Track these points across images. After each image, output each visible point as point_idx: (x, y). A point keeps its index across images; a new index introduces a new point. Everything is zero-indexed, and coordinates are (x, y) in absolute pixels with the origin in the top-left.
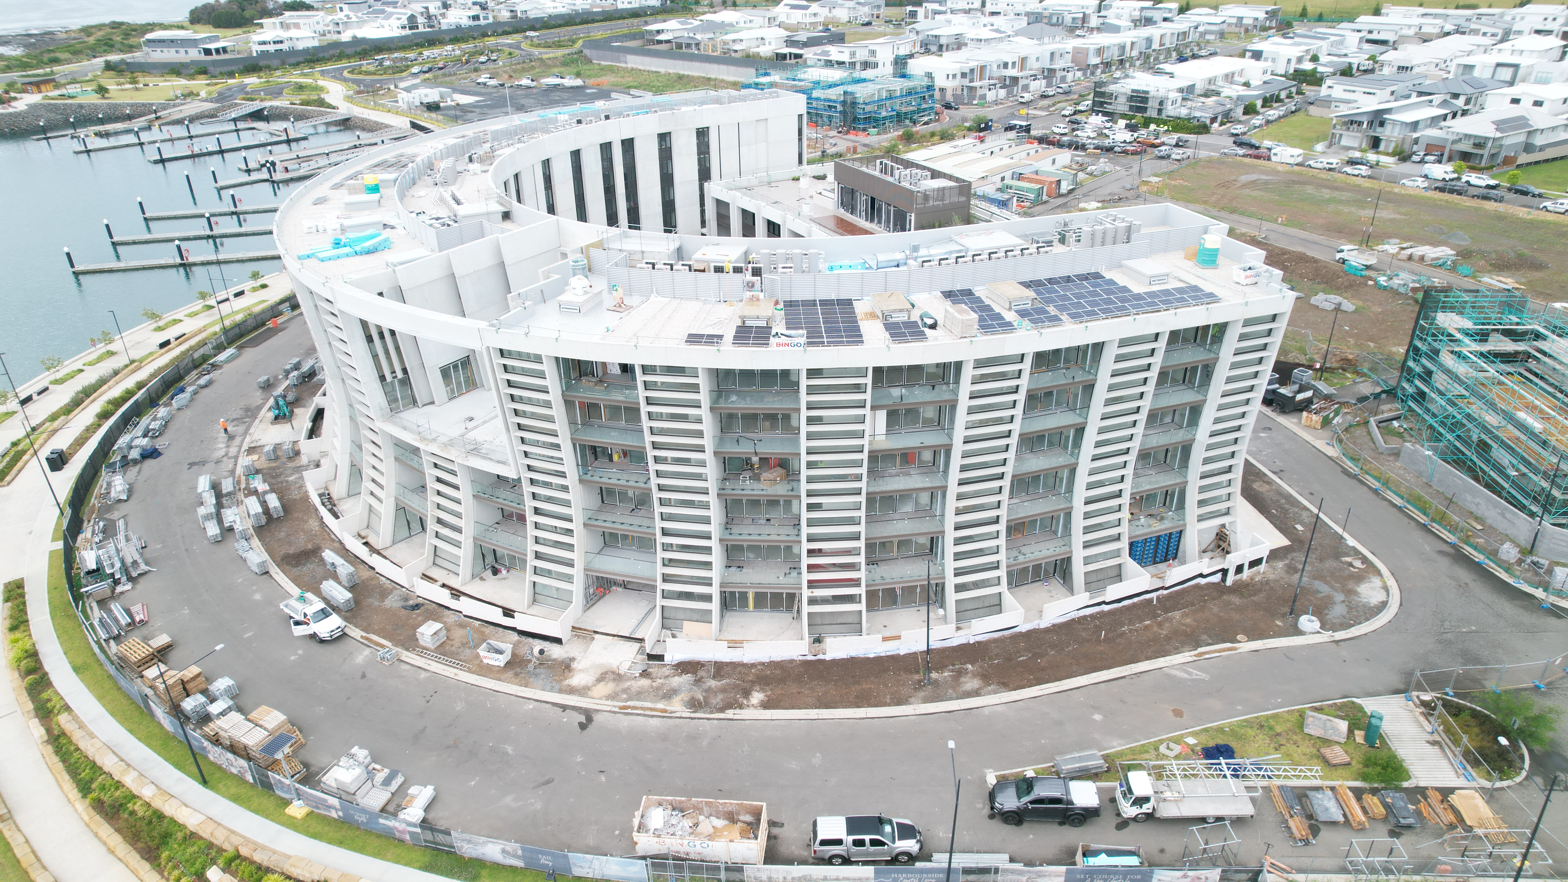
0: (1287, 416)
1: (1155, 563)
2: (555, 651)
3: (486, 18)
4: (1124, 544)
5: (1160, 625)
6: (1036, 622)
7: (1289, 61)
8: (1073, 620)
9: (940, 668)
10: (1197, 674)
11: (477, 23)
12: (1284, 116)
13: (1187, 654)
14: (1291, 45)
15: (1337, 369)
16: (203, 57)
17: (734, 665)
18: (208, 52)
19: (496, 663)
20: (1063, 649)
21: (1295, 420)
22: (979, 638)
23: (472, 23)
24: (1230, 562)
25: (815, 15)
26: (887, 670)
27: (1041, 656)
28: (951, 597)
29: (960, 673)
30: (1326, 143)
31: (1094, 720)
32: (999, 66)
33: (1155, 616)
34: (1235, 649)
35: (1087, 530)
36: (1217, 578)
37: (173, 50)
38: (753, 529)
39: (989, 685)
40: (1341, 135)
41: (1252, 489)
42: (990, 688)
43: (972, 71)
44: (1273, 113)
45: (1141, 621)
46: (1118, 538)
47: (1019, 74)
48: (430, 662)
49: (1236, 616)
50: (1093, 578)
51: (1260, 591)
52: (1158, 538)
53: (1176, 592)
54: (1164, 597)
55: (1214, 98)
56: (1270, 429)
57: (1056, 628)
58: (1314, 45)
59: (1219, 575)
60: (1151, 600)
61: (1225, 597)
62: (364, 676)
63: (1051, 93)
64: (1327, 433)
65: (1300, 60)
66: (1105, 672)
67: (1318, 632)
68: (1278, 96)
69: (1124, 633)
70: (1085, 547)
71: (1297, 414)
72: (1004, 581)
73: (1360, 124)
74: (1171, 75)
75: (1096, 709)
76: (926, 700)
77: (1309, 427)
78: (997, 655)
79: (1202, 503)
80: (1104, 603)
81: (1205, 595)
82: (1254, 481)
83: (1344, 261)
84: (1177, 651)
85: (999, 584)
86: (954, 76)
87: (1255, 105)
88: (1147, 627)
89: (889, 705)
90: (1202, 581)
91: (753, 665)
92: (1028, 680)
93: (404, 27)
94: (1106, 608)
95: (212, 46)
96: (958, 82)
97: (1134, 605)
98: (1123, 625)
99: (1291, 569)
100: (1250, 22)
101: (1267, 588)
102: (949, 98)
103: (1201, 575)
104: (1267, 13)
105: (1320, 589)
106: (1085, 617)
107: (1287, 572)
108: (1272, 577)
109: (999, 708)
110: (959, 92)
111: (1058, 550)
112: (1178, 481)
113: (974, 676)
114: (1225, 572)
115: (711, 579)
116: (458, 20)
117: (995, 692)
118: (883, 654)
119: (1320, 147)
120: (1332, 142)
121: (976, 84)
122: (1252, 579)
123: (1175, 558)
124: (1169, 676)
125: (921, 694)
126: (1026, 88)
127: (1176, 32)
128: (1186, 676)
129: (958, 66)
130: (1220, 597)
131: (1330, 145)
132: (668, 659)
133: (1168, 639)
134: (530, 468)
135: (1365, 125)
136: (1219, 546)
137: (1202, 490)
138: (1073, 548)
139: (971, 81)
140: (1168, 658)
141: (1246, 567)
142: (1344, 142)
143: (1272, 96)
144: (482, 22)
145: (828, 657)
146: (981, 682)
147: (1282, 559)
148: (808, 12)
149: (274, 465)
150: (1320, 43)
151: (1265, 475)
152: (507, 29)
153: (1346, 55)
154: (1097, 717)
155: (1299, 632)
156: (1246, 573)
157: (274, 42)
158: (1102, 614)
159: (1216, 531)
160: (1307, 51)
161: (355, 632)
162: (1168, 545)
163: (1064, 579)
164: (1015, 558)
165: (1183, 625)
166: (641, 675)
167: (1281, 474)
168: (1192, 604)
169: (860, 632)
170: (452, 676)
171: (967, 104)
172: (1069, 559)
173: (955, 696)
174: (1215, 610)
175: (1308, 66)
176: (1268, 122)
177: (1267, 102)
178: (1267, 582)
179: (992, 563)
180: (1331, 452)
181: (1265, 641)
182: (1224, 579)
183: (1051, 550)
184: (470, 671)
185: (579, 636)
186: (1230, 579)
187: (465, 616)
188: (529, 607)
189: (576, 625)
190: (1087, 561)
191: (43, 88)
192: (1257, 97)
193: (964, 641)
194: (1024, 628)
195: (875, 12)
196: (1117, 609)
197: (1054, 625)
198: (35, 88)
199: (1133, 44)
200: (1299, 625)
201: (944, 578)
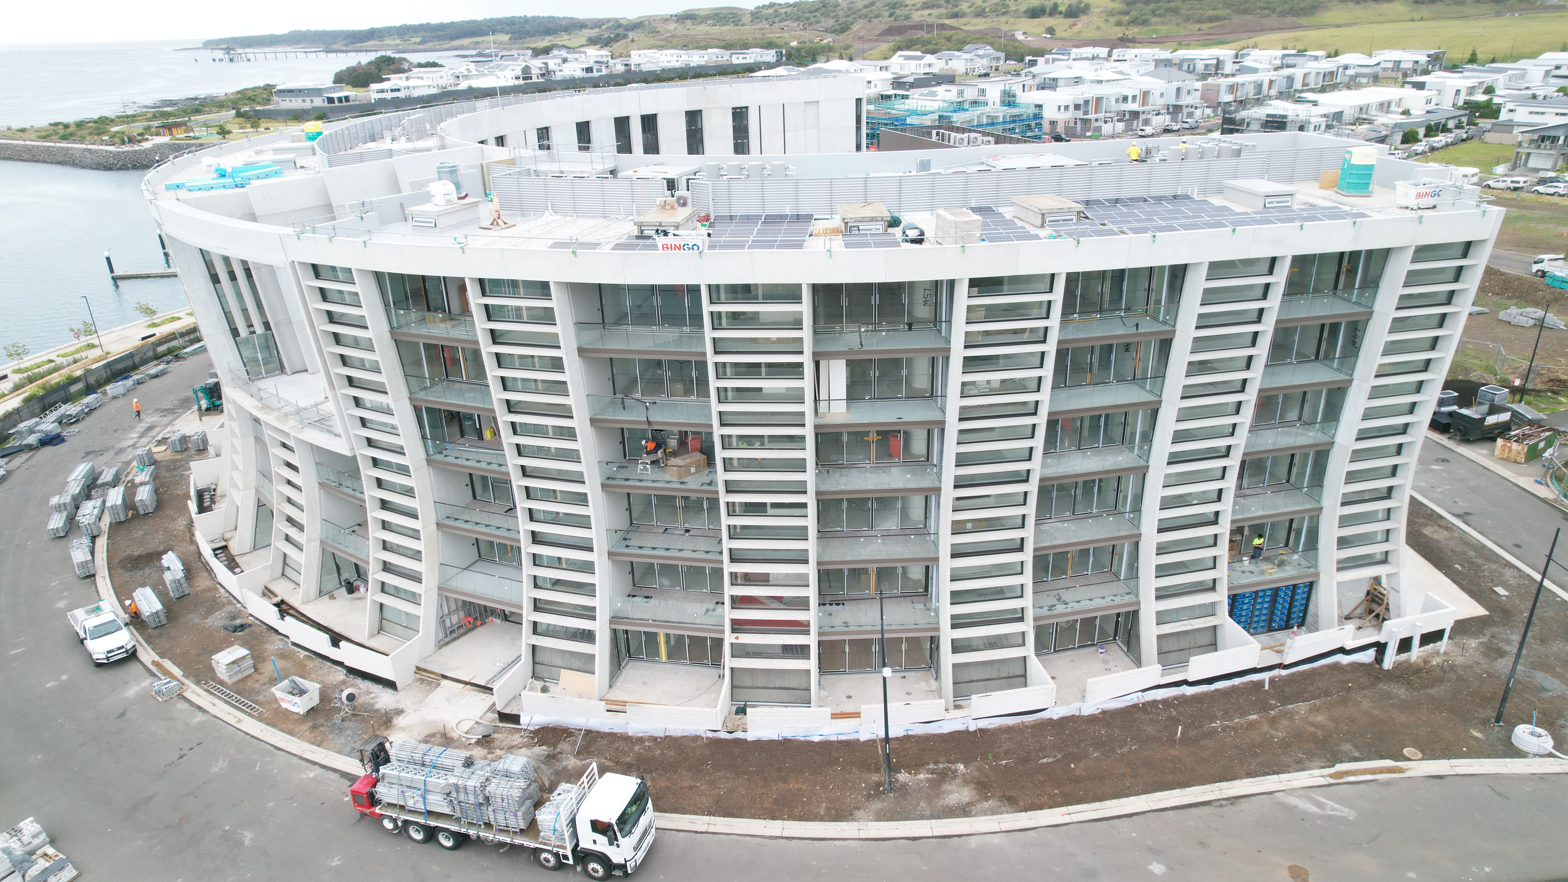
0: (1470, 447)
1: (1270, 630)
2: (384, 699)
3: (599, 71)
4: (1221, 597)
5: (1273, 722)
6: (1076, 705)
7: (1458, 92)
8: (1135, 706)
9: (914, 766)
10: (1334, 808)
11: (590, 75)
12: (1452, 144)
13: (1317, 772)
14: (1460, 78)
15: (1547, 391)
16: (326, 104)
17: (613, 737)
18: (331, 100)
19: (295, 709)
20: (1113, 750)
21: (1485, 452)
22: (983, 724)
23: (585, 75)
24: (1391, 632)
25: (929, 65)
26: (833, 762)
27: (1076, 758)
28: (948, 659)
29: (944, 776)
30: (1509, 165)
31: (1151, 873)
32: (1117, 100)
33: (1266, 708)
34: (1401, 770)
35: (1162, 571)
36: (1368, 656)
37: (300, 100)
38: (661, 541)
39: (987, 799)
40: (1529, 154)
41: (1421, 535)
42: (986, 805)
43: (1086, 102)
44: (1440, 139)
45: (1244, 714)
46: (1213, 586)
47: (1141, 109)
48: (216, 701)
49: (1401, 718)
50: (1171, 645)
51: (1441, 681)
52: (1276, 590)
53: (1302, 673)
54: (1282, 679)
55: (1366, 126)
56: (1448, 461)
57: (1106, 717)
58: (1488, 78)
59: (1371, 653)
60: (1261, 683)
61: (1381, 686)
62: (122, 715)
63: (1175, 128)
64: (1536, 468)
65: (1471, 90)
66: (1177, 792)
67: (1551, 755)
68: (1444, 125)
69: (1214, 732)
70: (1158, 598)
71: (1488, 445)
72: (1031, 639)
73: (1555, 139)
74: (1315, 103)
75: (1156, 853)
76: (881, 817)
77: (1507, 460)
78: (1007, 752)
79: (1343, 542)
80: (1185, 682)
81: (1349, 681)
82: (1425, 525)
83: (1544, 274)
84: (1300, 766)
85: (1023, 644)
86: (1067, 108)
87: (1417, 133)
88: (1251, 725)
89: (822, 819)
90: (1345, 659)
91: (640, 740)
92: (1051, 796)
93: (517, 78)
94: (1189, 691)
95: (335, 95)
96: (1070, 114)
97: (1234, 689)
98: (1213, 719)
99: (1493, 651)
100: (1409, 65)
101: (1453, 676)
102: (1060, 129)
103: (1342, 650)
104: (1429, 56)
105: (1546, 684)
106: (1155, 703)
107: (1486, 655)
108: (1460, 660)
109: (996, 839)
110: (1072, 124)
111: (1118, 600)
112: (1307, 506)
113: (966, 782)
114: (1381, 648)
115: (593, 609)
116: (572, 72)
117: (994, 812)
118: (833, 738)
119: (1500, 169)
120: (1517, 163)
121: (1092, 116)
122: (1425, 662)
123: (1301, 625)
124: (1285, 807)
125: (877, 805)
126: (1147, 122)
127: (1322, 71)
128: (1314, 809)
129: (1071, 97)
130: (1373, 685)
131: (1514, 167)
132: (524, 720)
133: (1285, 745)
134: (370, 442)
135: (1561, 141)
136: (1371, 611)
137: (1345, 521)
138: (1142, 598)
139: (1086, 113)
140: (1283, 776)
141: (1416, 642)
142: (1532, 163)
143: (1438, 124)
144: (595, 74)
145: (751, 735)
146: (974, 793)
147: (1475, 635)
148: (922, 62)
149: (178, 457)
150: (1496, 76)
151: (1442, 517)
152: (619, 80)
153: (1527, 88)
154: (1157, 868)
155: (1516, 752)
156: (1416, 653)
157: (392, 91)
158: (1182, 700)
159: (1365, 588)
160: (1481, 83)
161: (147, 655)
162: (1291, 604)
163: (1128, 644)
164: (1051, 607)
165: (1313, 724)
166: (479, 743)
167: (1468, 518)
168: (1327, 694)
169: (807, 702)
170: (233, 721)
171: (1079, 137)
172: (1136, 613)
173: (928, 812)
174: (1366, 705)
175: (1481, 98)
176: (1433, 149)
177: (1432, 130)
178: (1453, 668)
179: (1014, 611)
180: (1543, 492)
181: (1453, 762)
182: (1379, 659)
183: (1108, 599)
184: (260, 718)
185: (422, 681)
186: (1390, 659)
187: (294, 644)
188: (372, 636)
189: (422, 666)
190: (1162, 618)
191: (174, 131)
192: (1419, 124)
193: (959, 726)
194: (1056, 713)
195: (994, 64)
196: (1206, 694)
197: (1104, 712)
198: (166, 132)
199: (1271, 82)
200: (1513, 740)
201: (938, 629)
